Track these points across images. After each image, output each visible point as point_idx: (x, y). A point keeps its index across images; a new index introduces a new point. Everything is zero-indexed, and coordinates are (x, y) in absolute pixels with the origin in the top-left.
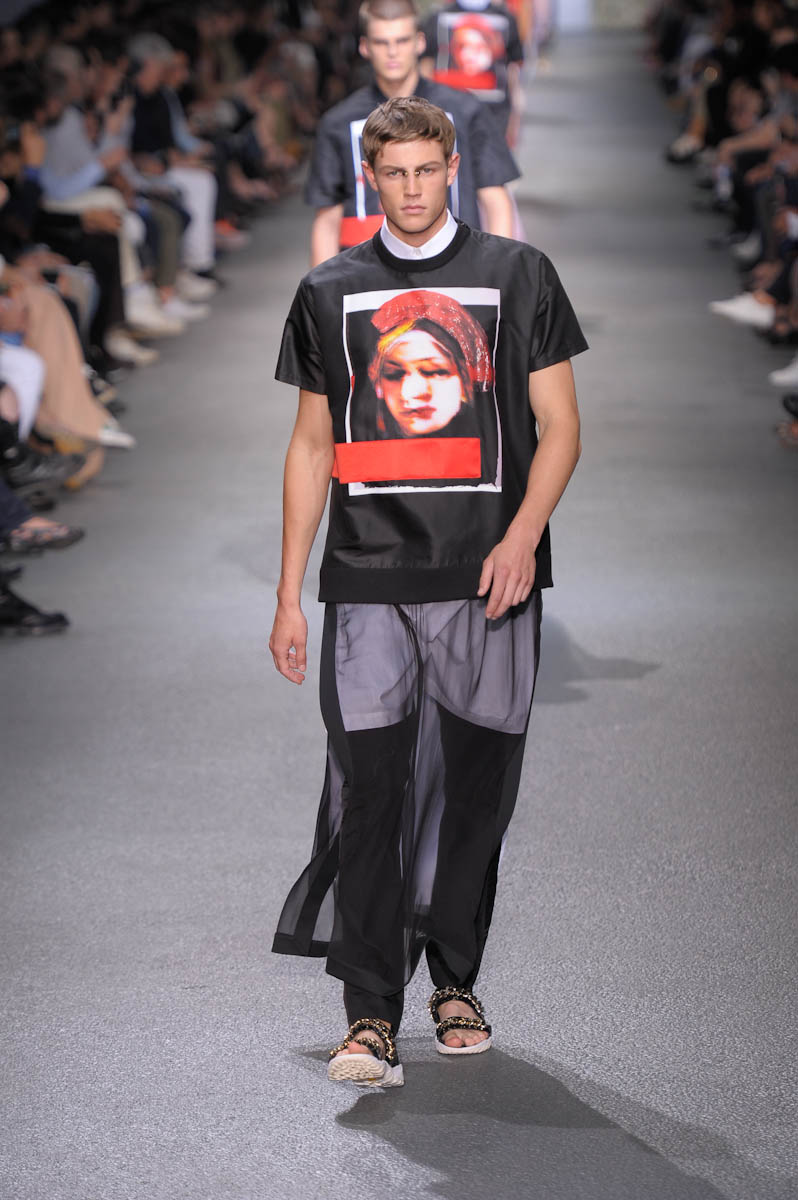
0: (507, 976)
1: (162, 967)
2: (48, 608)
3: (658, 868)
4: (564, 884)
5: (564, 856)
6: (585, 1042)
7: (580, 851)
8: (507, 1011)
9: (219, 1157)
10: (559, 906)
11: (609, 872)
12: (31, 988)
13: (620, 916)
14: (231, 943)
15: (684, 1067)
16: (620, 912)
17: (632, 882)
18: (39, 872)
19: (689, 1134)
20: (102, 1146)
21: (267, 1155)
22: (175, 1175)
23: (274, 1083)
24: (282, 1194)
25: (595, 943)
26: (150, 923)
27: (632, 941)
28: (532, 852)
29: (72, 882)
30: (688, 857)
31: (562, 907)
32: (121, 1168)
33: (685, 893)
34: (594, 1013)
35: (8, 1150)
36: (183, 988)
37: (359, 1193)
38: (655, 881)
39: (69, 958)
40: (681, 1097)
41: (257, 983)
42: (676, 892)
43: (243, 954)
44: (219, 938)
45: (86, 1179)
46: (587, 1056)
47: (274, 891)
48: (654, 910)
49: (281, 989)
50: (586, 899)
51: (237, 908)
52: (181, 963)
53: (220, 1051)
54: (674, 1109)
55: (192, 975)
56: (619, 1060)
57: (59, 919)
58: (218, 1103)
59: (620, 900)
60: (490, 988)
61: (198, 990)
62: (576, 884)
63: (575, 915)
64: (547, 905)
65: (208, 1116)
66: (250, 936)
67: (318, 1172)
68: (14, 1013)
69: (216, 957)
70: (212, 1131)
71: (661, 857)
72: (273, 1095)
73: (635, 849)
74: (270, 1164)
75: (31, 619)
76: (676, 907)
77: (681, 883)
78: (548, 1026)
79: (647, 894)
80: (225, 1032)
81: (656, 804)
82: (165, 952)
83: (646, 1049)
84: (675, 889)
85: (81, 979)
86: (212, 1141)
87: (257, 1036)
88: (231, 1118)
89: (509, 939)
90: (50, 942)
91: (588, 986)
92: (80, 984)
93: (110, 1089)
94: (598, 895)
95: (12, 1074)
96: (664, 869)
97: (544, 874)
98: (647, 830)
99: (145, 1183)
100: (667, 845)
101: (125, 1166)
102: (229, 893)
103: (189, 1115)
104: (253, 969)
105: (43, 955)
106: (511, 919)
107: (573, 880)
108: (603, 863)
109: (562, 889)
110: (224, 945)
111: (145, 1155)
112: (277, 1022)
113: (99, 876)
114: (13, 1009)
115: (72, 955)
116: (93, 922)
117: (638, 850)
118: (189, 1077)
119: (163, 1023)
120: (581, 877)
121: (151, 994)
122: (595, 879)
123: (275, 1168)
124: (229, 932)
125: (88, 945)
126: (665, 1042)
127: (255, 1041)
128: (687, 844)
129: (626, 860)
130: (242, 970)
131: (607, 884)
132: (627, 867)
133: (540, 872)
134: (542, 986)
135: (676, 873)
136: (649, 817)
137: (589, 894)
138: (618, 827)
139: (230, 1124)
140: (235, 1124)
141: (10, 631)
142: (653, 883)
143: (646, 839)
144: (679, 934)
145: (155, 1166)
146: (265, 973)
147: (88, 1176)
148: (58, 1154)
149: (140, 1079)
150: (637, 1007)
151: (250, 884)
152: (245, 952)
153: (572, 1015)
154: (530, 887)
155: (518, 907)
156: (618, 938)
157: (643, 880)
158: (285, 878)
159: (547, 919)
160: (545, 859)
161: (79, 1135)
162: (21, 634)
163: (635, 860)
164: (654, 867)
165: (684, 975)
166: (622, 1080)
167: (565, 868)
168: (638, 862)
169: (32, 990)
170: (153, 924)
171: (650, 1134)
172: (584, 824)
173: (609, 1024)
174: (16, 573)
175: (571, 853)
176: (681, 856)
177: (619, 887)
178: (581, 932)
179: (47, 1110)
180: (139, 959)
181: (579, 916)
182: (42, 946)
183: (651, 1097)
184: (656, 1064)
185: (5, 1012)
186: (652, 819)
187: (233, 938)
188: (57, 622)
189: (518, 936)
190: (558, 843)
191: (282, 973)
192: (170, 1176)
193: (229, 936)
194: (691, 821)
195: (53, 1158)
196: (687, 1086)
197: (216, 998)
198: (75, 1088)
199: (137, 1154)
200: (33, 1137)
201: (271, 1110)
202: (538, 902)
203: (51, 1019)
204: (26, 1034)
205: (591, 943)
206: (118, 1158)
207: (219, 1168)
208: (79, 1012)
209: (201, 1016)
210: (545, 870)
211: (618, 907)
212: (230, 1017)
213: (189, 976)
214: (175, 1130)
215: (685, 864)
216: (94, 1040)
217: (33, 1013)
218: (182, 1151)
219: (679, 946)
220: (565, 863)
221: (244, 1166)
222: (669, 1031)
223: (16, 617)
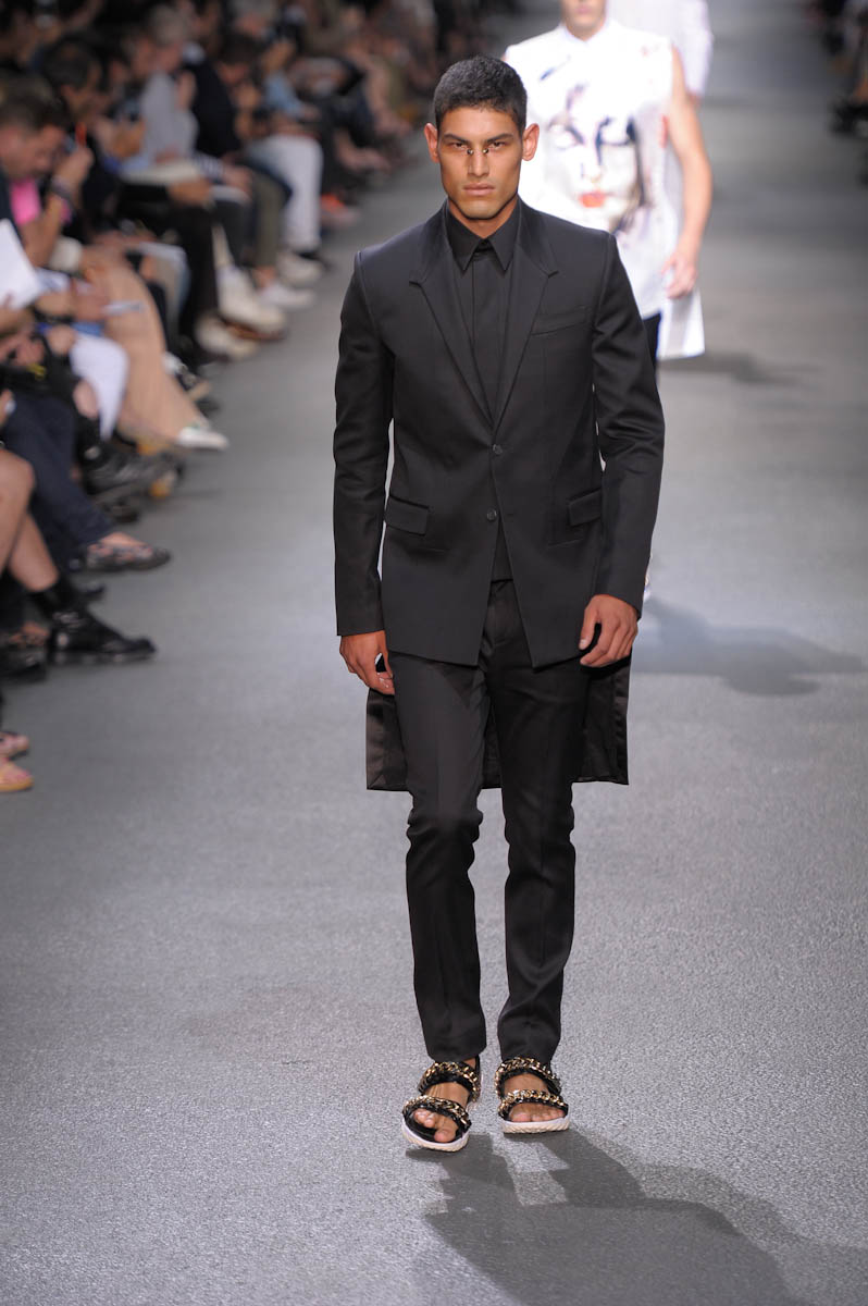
0: (650, 1052)
1: (260, 1040)
2: (132, 632)
3: (822, 929)
4: (715, 947)
5: (715, 915)
6: (738, 1127)
7: (735, 910)
8: (650, 1091)
9: (324, 1255)
10: (709, 972)
11: (765, 933)
12: (112, 1063)
13: (779, 984)
14: (338, 1012)
15: (851, 1155)
16: (778, 979)
17: (792, 945)
18: (121, 931)
19: (856, 1231)
20: (192, 1241)
21: (379, 1252)
22: (275, 1275)
23: (387, 1170)
24: (396, 1297)
25: (750, 1014)
26: (246, 989)
27: (791, 1011)
28: (679, 911)
29: (159, 943)
30: (855, 917)
31: (712, 973)
32: (214, 1266)
33: (852, 957)
34: (749, 1093)
35: (86, 1246)
36: (284, 1063)
37: (483, 1296)
38: (818, 944)
39: (155, 1029)
40: (847, 1189)
41: (367, 1058)
42: (842, 957)
43: (351, 1025)
44: (324, 1006)
45: (174, 1279)
46: (741, 1141)
47: (387, 954)
48: (818, 976)
49: (394, 1064)
50: (741, 964)
51: (344, 973)
52: (281, 1035)
53: (326, 1135)
54: (840, 1202)
55: (294, 1048)
56: (778, 1147)
57: (144, 985)
58: (323, 1193)
59: (778, 966)
60: (631, 1064)
61: (300, 1065)
62: (727, 947)
63: (728, 982)
64: (696, 972)
65: (312, 1208)
66: (360, 1005)
67: (437, 1272)
68: (93, 1091)
69: (321, 1028)
70: (317, 1225)
71: (824, 917)
72: (386, 1184)
73: (795, 908)
74: (382, 1263)
75: (111, 645)
76: (843, 973)
77: (849, 946)
78: (697, 1108)
79: (808, 958)
80: (331, 1114)
81: (819, 857)
82: (263, 1022)
83: (809, 1134)
84: (841, 953)
85: (168, 1053)
86: (317, 1237)
87: (368, 1118)
88: (338, 1211)
89: (652, 1010)
90: (134, 1010)
91: (742, 1063)
92: (168, 1058)
93: (201, 1178)
94: (754, 960)
95: (91, 1160)
96: (828, 930)
97: (692, 935)
98: (809, 886)
99: (240, 1284)
100: (832, 903)
101: (218, 1264)
102: (336, 955)
103: (292, 1207)
104: (364, 1042)
105: (125, 1026)
106: (655, 987)
107: (725, 943)
108: (760, 923)
109: (713, 952)
110: (331, 1015)
111: (240, 1252)
112: (390, 1102)
113: (189, 935)
114: (91, 1086)
115: (159, 1025)
116: (182, 988)
117: (799, 909)
118: (290, 1163)
119: (261, 1103)
120: (734, 940)
121: (248, 1070)
122: (750, 942)
123: (388, 1267)
124: (336, 999)
125: (176, 1014)
126: (829, 1126)
127: (366, 1123)
128: (855, 903)
129: (784, 920)
130: (350, 1043)
131: (764, 947)
132: (786, 928)
133: (687, 933)
134: (690, 1061)
135: (842, 935)
136: (811, 871)
137: (742, 959)
138: (776, 882)
139: (338, 1217)
140: (343, 1217)
141: (88, 659)
142: (816, 946)
143: (808, 897)
144: (846, 1005)
145: (253, 1264)
146: (377, 1046)
147: (176, 1276)
148: (142, 1250)
149: (235, 1165)
150: (798, 1086)
151: (360, 946)
152: (354, 1022)
153: (724, 1095)
154: (677, 950)
155: (662, 973)
156: (776, 1009)
157: (804, 943)
158: (399, 939)
159: (695, 987)
160: (694, 918)
161: (166, 1230)
162: (100, 662)
163: (795, 921)
164: (818, 929)
165: (851, 1051)
166: (780, 1169)
167: (716, 929)
168: (799, 922)
169: (113, 1065)
170: (250, 990)
171: (812, 1231)
172: (737, 881)
173: (767, 1107)
174: (97, 594)
175: (723, 912)
176: (848, 915)
177: (777, 951)
178: (735, 1002)
179: (130, 1201)
180: (235, 1030)
181: (732, 983)
182: (124, 1015)
183: (814, 1188)
184: (820, 1151)
185: (83, 1089)
186: (814, 874)
187: (340, 1007)
188: (142, 649)
189: (663, 1006)
190: (708, 901)
191: (396, 1046)
192: (269, 1276)
193: (336, 1004)
194: (858, 877)
195: (136, 1255)
196: (854, 1177)
197: (321, 1075)
198: (161, 1176)
199: (232, 1250)
200: (114, 1231)
201: (384, 1202)
202: (686, 967)
203: (134, 1097)
204: (107, 1115)
205: (746, 1014)
206: (210, 1256)
207: (325, 1267)
208: (167, 1090)
209: (304, 1095)
210: (693, 931)
211: (776, 973)
212: (337, 1096)
213: (290, 1050)
214: (274, 1224)
215: (852, 925)
216: (183, 1122)
217: (114, 1091)
218: (283, 1248)
219: (845, 1018)
220: (717, 924)
221: (352, 1264)
222: (834, 1114)
223: (95, 643)
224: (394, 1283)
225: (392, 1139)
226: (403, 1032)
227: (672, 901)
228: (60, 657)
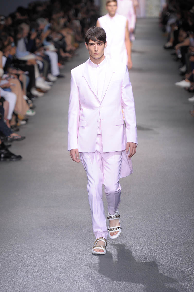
1: (44, 240)
4: (139, 220)
5: (139, 213)
7: (143, 212)
9: (57, 285)
10: (138, 225)
11: (150, 217)
12: (12, 244)
15: (168, 264)
16: (153, 227)
17: (155, 220)
18: (15, 217)
19: (169, 279)
20: (29, 282)
21: (68, 284)
22: (46, 289)
23: (70, 267)
27: (155, 233)
28: (132, 212)
29: (22, 219)
30: (169, 214)
32: (34, 287)
33: (168, 222)
34: (146, 251)
35: (7, 283)
36: (49, 245)
38: (161, 219)
39: (22, 237)
40: (167, 271)
41: (66, 243)
42: (166, 222)
43: (63, 237)
44: (57, 233)
47: (70, 221)
48: (161, 226)
49: (72, 245)
50: (144, 224)
51: (61, 226)
52: (48, 239)
53: (57, 259)
54: (165, 274)
57: (19, 228)
58: (57, 272)
59: (152, 224)
61: (52, 245)
62: (142, 220)
63: (142, 228)
64: (135, 225)
65: (54, 275)
67: (81, 288)
68: (8, 250)
69: (56, 237)
70: (55, 279)
71: (162, 214)
72: (70, 270)
75: (13, 157)
76: (166, 225)
77: (167, 220)
79: (159, 222)
80: (58, 255)
81: (161, 201)
82: (44, 236)
85: (24, 242)
86: (55, 281)
87: (66, 256)
88: (60, 275)
89: (126, 233)
90: (17, 233)
91: (145, 244)
92: (24, 244)
93: (31, 269)
94: (147, 222)
95: (8, 265)
96: (163, 216)
97: (134, 218)
98: (159, 207)
100: (164, 211)
102: (60, 222)
103: (50, 275)
104: (65, 240)
105: (15, 237)
107: (141, 219)
108: (148, 215)
109: (139, 221)
111: (39, 284)
112: (71, 253)
113: (29, 218)
116: (27, 229)
117: (157, 212)
118: (50, 266)
119: (44, 253)
120: (143, 218)
121: (41, 246)
122: (147, 219)
123: (70, 287)
124: (60, 231)
125: (26, 234)
126: (163, 258)
127: (66, 257)
128: (168, 211)
129: (154, 214)
130: (63, 240)
131: (149, 220)
132: (154, 216)
133: (133, 217)
135: (166, 217)
137: (145, 222)
138: (152, 206)
139: (60, 277)
141: (8, 160)
143: (159, 209)
144: (167, 232)
145: (42, 287)
146: (68, 241)
147: (26, 289)
149: (38, 266)
150: (156, 249)
151: (65, 220)
153: (141, 251)
154: (131, 221)
155: (128, 225)
156: (152, 233)
157: (158, 219)
159: (135, 228)
160: (135, 214)
161: (24, 279)
162: (10, 160)
163: (156, 215)
164: (161, 216)
165: (168, 242)
168: (157, 215)
169: (13, 245)
170: (42, 229)
172: (144, 206)
173: (150, 253)
174: (10, 146)
175: (141, 213)
176: (167, 213)
177: (152, 221)
178: (143, 232)
179: (16, 273)
180: (38, 238)
181: (143, 228)
182: (15, 235)
185: (6, 250)
186: (160, 205)
187: (61, 233)
188: (19, 158)
189: (128, 232)
190: (138, 210)
192: (45, 289)
193: (60, 232)
194: (169, 205)
195: (18, 285)
196: (168, 268)
197: (57, 247)
198: (23, 268)
199: (38, 284)
200: (13, 280)
201: (69, 274)
202: (133, 224)
203: (17, 252)
204: (11, 255)
205: (146, 234)
206: (33, 285)
207: (57, 287)
208: (24, 250)
209: (53, 251)
210: (135, 217)
211: (152, 225)
212: (60, 252)
213: (50, 242)
214: (47, 278)
215: (168, 215)
216: (27, 257)
217: (13, 250)
218: (48, 283)
219: (166, 235)
220: (139, 215)
221: (63, 287)
222: (164, 255)
223: (9, 156)
224: (71, 291)
225: (71, 261)
226: (74, 238)
227: (130, 210)
228: (2, 159)
